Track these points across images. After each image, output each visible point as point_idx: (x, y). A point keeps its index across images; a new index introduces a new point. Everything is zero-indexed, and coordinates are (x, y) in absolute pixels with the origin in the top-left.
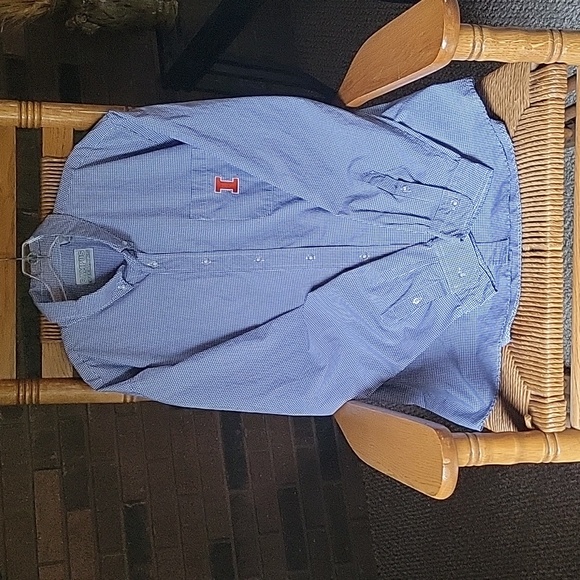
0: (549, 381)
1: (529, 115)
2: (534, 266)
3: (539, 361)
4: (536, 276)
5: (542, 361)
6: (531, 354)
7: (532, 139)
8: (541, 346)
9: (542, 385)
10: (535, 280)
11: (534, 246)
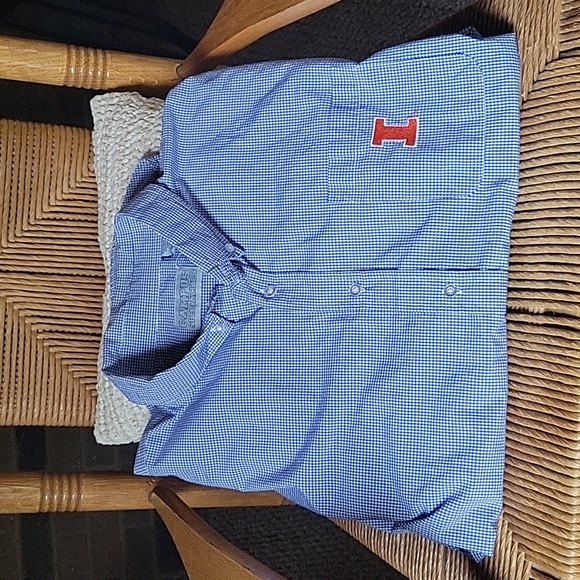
0: (573, 554)
1: (559, 72)
2: (554, 342)
3: (556, 515)
4: (558, 361)
5: (562, 518)
6: (538, 498)
7: (563, 116)
8: (562, 489)
9: (561, 560)
10: (554, 369)
11: (554, 307)
